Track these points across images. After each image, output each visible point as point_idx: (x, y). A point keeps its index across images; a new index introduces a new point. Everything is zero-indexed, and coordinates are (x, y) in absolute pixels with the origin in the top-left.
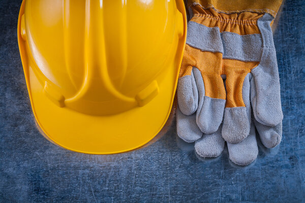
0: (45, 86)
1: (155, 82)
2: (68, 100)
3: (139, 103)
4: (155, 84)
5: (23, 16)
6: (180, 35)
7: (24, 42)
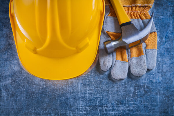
0: (25, 41)
1: (87, 38)
2: (38, 50)
3: (78, 51)
4: (87, 40)
5: (12, 2)
6: (101, 12)
7: (13, 17)
